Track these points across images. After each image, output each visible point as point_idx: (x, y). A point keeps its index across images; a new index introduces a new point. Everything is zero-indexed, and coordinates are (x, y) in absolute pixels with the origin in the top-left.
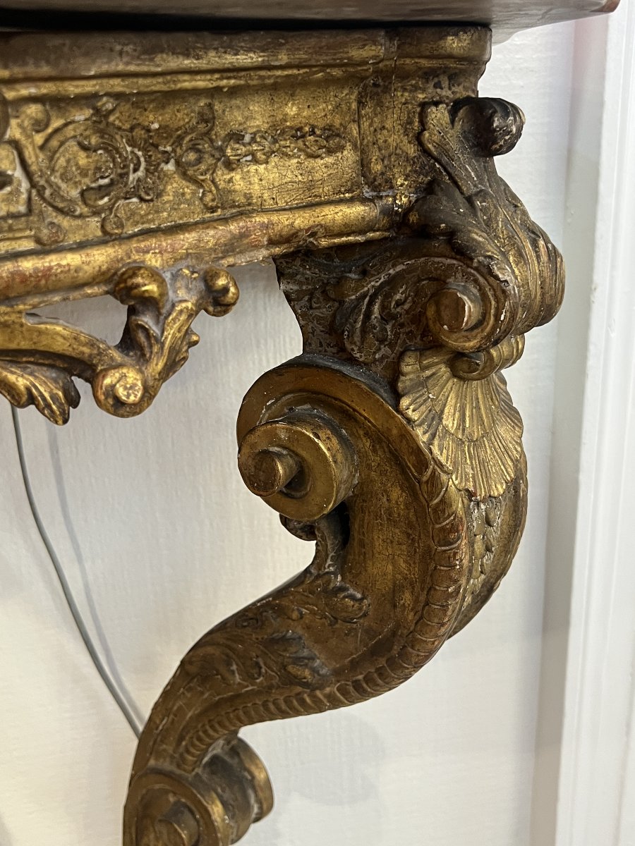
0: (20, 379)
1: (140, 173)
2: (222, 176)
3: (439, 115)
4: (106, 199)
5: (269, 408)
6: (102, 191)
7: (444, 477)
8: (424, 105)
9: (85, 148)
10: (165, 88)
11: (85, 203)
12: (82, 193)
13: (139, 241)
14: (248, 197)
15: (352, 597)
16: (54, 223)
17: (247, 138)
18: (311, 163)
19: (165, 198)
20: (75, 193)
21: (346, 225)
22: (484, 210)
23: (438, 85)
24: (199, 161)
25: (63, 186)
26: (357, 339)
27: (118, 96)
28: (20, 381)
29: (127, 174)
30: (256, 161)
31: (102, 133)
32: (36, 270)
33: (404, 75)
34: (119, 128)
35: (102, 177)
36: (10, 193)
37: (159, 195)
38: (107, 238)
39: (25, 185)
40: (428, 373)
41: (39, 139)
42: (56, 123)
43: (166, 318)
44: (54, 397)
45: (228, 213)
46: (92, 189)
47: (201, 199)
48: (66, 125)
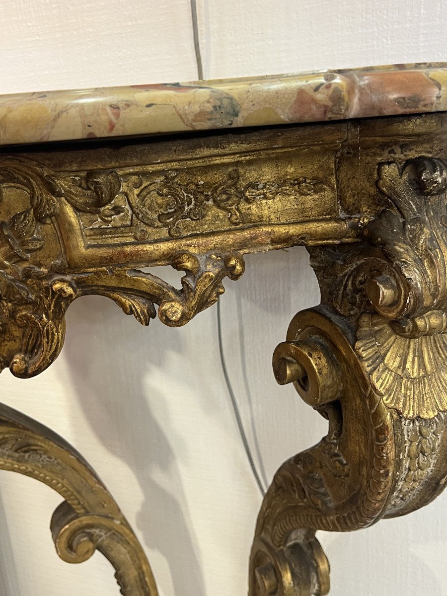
0: (127, 301)
1: (192, 206)
2: (243, 206)
3: (390, 171)
4: (171, 219)
5: (299, 333)
6: (169, 215)
7: (378, 397)
8: (381, 164)
9: (160, 195)
10: (204, 164)
11: (160, 222)
12: (159, 216)
13: (187, 240)
14: (261, 217)
15: (341, 462)
16: (144, 230)
17: (261, 186)
18: (304, 198)
19: (207, 218)
20: (155, 216)
21: (324, 234)
22: (412, 231)
23: (391, 152)
24: (228, 199)
25: (149, 213)
26: (339, 300)
28: (128, 302)
29: (184, 207)
30: (266, 198)
31: (170, 188)
32: (131, 252)
33: (366, 148)
34: (180, 185)
35: (170, 209)
36: (123, 216)
37: (203, 217)
38: (171, 238)
39: (130, 212)
40: (377, 328)
41: (136, 191)
42: (145, 184)
43: (198, 279)
44: (142, 312)
45: (246, 225)
46: (164, 214)
47: (229, 219)
48: (150, 185)
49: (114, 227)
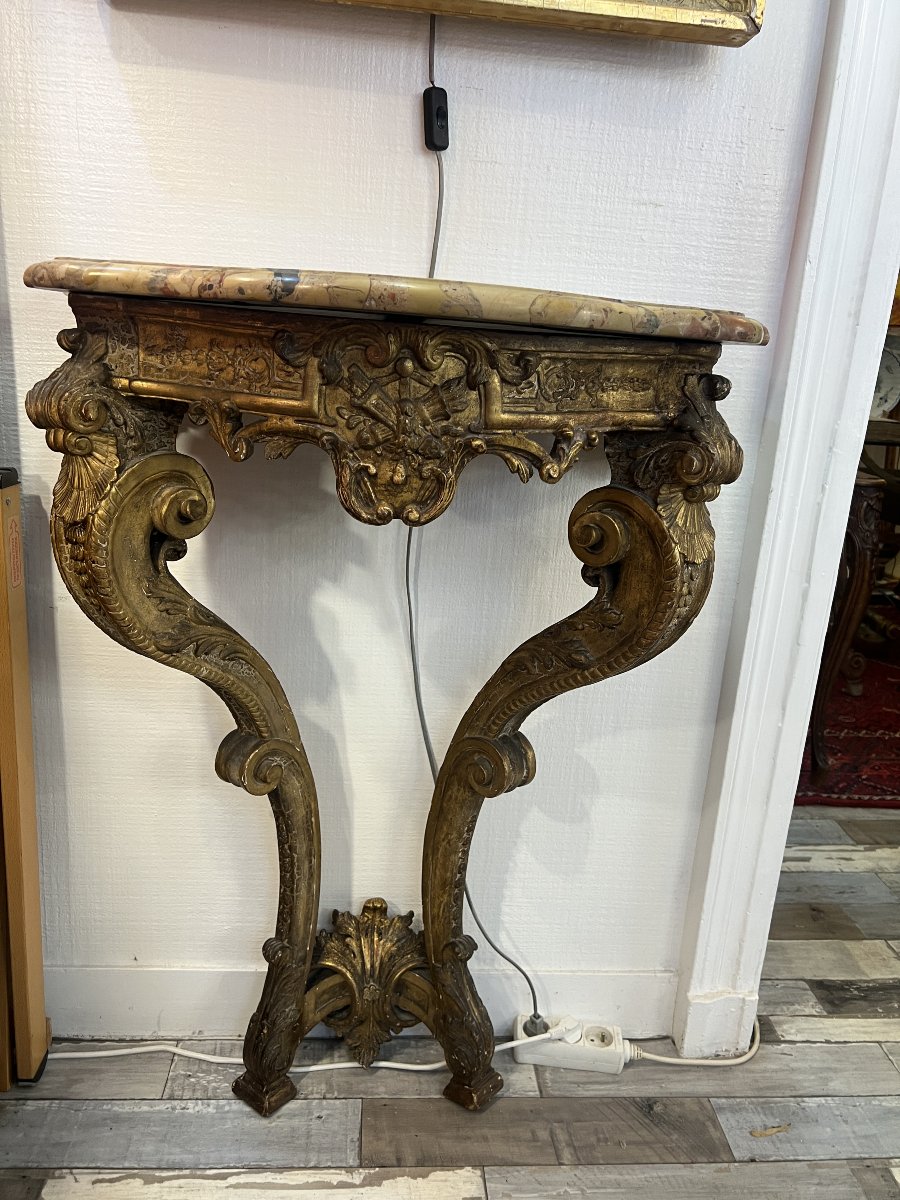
0: (517, 461)
1: (573, 389)
2: (600, 394)
3: (693, 380)
4: (560, 397)
6: (560, 394)
8: (687, 375)
9: (558, 376)
10: (589, 358)
11: (554, 397)
12: (553, 393)
13: (568, 415)
14: (608, 404)
15: (615, 613)
16: (543, 403)
17: (612, 380)
18: (634, 394)
19: (579, 400)
20: (551, 393)
21: (645, 422)
22: (708, 423)
23: (694, 367)
24: (593, 387)
25: (548, 390)
26: (640, 476)
27: (573, 359)
28: (517, 463)
29: (569, 388)
30: (613, 390)
31: (565, 372)
32: (534, 419)
33: (680, 361)
34: (570, 371)
35: (561, 388)
36: (533, 390)
37: (577, 398)
38: (557, 412)
39: (537, 388)
40: (673, 495)
41: (545, 372)
42: (551, 367)
43: (572, 446)
44: (525, 472)
45: (599, 409)
46: (557, 392)
47: (591, 402)
48: (555, 368)
49: (523, 398)
